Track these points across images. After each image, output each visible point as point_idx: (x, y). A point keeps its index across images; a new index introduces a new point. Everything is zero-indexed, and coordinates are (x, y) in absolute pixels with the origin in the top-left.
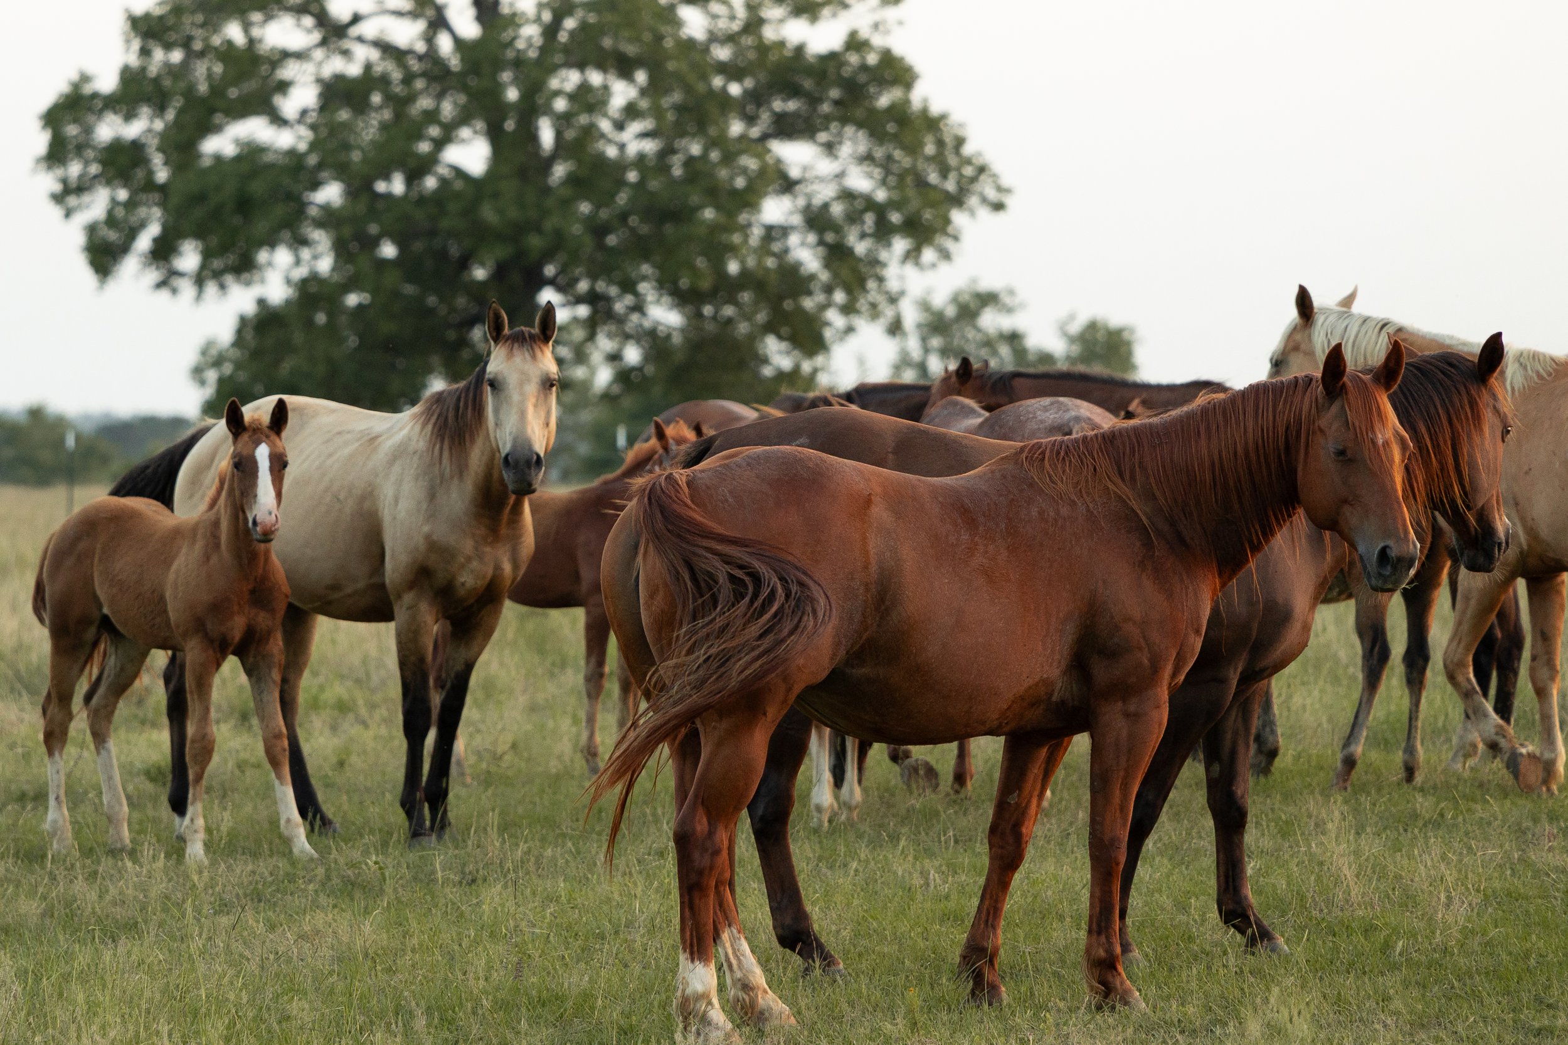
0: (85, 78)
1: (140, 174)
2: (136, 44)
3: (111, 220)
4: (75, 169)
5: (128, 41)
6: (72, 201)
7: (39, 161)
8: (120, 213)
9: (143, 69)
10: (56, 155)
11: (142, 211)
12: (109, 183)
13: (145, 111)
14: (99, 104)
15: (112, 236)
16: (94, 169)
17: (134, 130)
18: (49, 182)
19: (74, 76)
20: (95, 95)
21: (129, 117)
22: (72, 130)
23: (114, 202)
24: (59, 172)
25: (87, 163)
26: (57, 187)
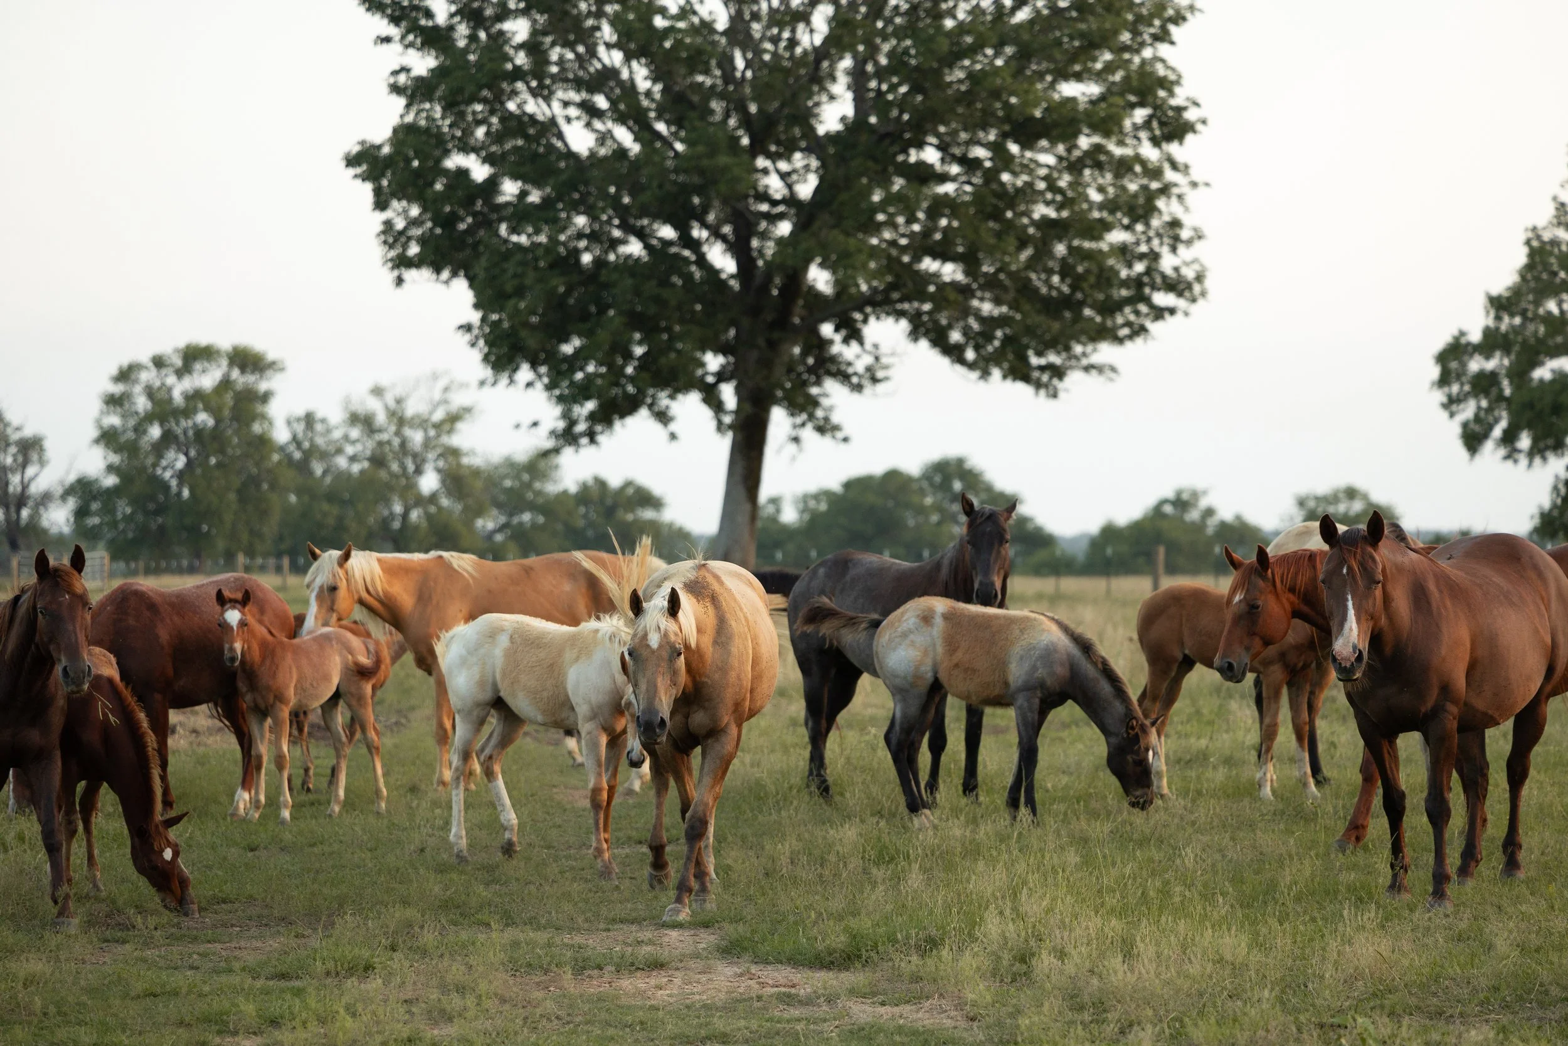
0: (1462, 334)
1: (1494, 391)
2: (1492, 314)
3: (1477, 418)
4: (1455, 388)
5: (1488, 312)
6: (1454, 407)
7: (1433, 384)
8: (1482, 414)
9: (1497, 329)
10: (1444, 381)
11: (1496, 413)
12: (1476, 396)
13: (1498, 354)
14: (1470, 349)
15: (1477, 428)
16: (1467, 388)
17: (1491, 365)
18: (1439, 396)
19: (1456, 333)
20: (1468, 344)
21: (1488, 357)
22: (1454, 365)
23: (1479, 408)
24: (1446, 389)
25: (1462, 385)
26: (1445, 400)
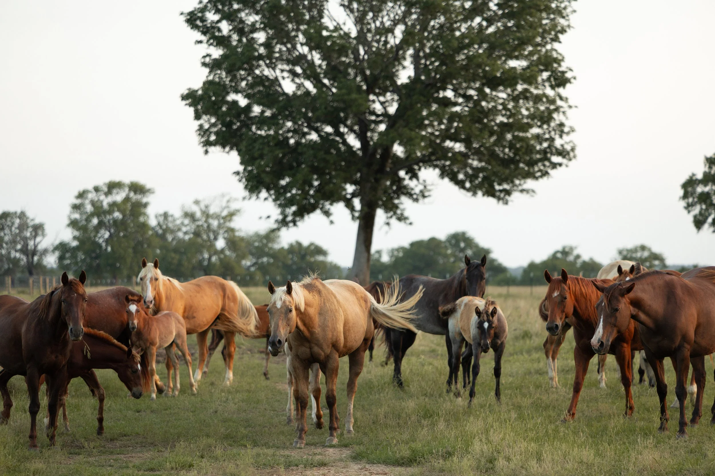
0: (694, 175)
1: (708, 202)
2: (707, 166)
3: (701, 213)
4: (690, 200)
5: (705, 165)
6: (690, 208)
7: (680, 198)
8: (703, 212)
9: (710, 173)
10: (685, 196)
11: (710, 211)
12: (700, 203)
13: (710, 184)
14: (697, 182)
15: (701, 218)
16: (696, 200)
17: (707, 189)
18: (683, 203)
19: (690, 174)
20: (696, 180)
21: (706, 186)
22: (690, 189)
23: (701, 209)
24: (686, 200)
25: (694, 198)
26: (685, 205)
